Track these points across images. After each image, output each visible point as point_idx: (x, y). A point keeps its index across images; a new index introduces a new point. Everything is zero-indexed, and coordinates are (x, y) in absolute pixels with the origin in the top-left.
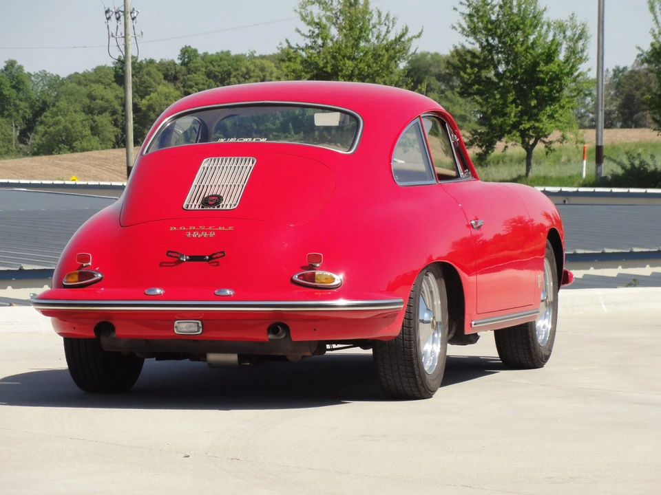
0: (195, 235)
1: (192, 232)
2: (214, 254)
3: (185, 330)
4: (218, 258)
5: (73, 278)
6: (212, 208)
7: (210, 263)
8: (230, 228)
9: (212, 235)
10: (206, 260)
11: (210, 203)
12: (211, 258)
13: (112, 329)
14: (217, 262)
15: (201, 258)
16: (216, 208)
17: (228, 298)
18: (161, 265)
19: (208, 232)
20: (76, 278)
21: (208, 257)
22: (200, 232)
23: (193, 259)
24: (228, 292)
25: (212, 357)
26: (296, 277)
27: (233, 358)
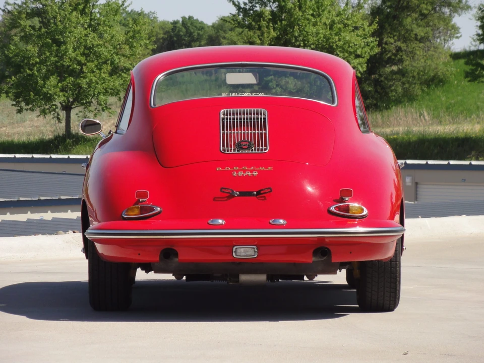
0: (240, 174)
1: (237, 171)
2: (262, 190)
3: (243, 254)
4: (265, 193)
5: (133, 211)
6: (247, 152)
7: (258, 198)
8: (270, 168)
9: (255, 174)
10: (254, 195)
11: (244, 147)
12: (258, 193)
13: (176, 254)
14: (265, 197)
15: (250, 194)
16: (250, 152)
17: (281, 227)
18: (214, 199)
19: (252, 171)
20: (137, 211)
21: (255, 193)
22: (244, 171)
23: (242, 194)
24: (282, 221)
25: (244, 278)
26: (333, 209)
27: (262, 278)
